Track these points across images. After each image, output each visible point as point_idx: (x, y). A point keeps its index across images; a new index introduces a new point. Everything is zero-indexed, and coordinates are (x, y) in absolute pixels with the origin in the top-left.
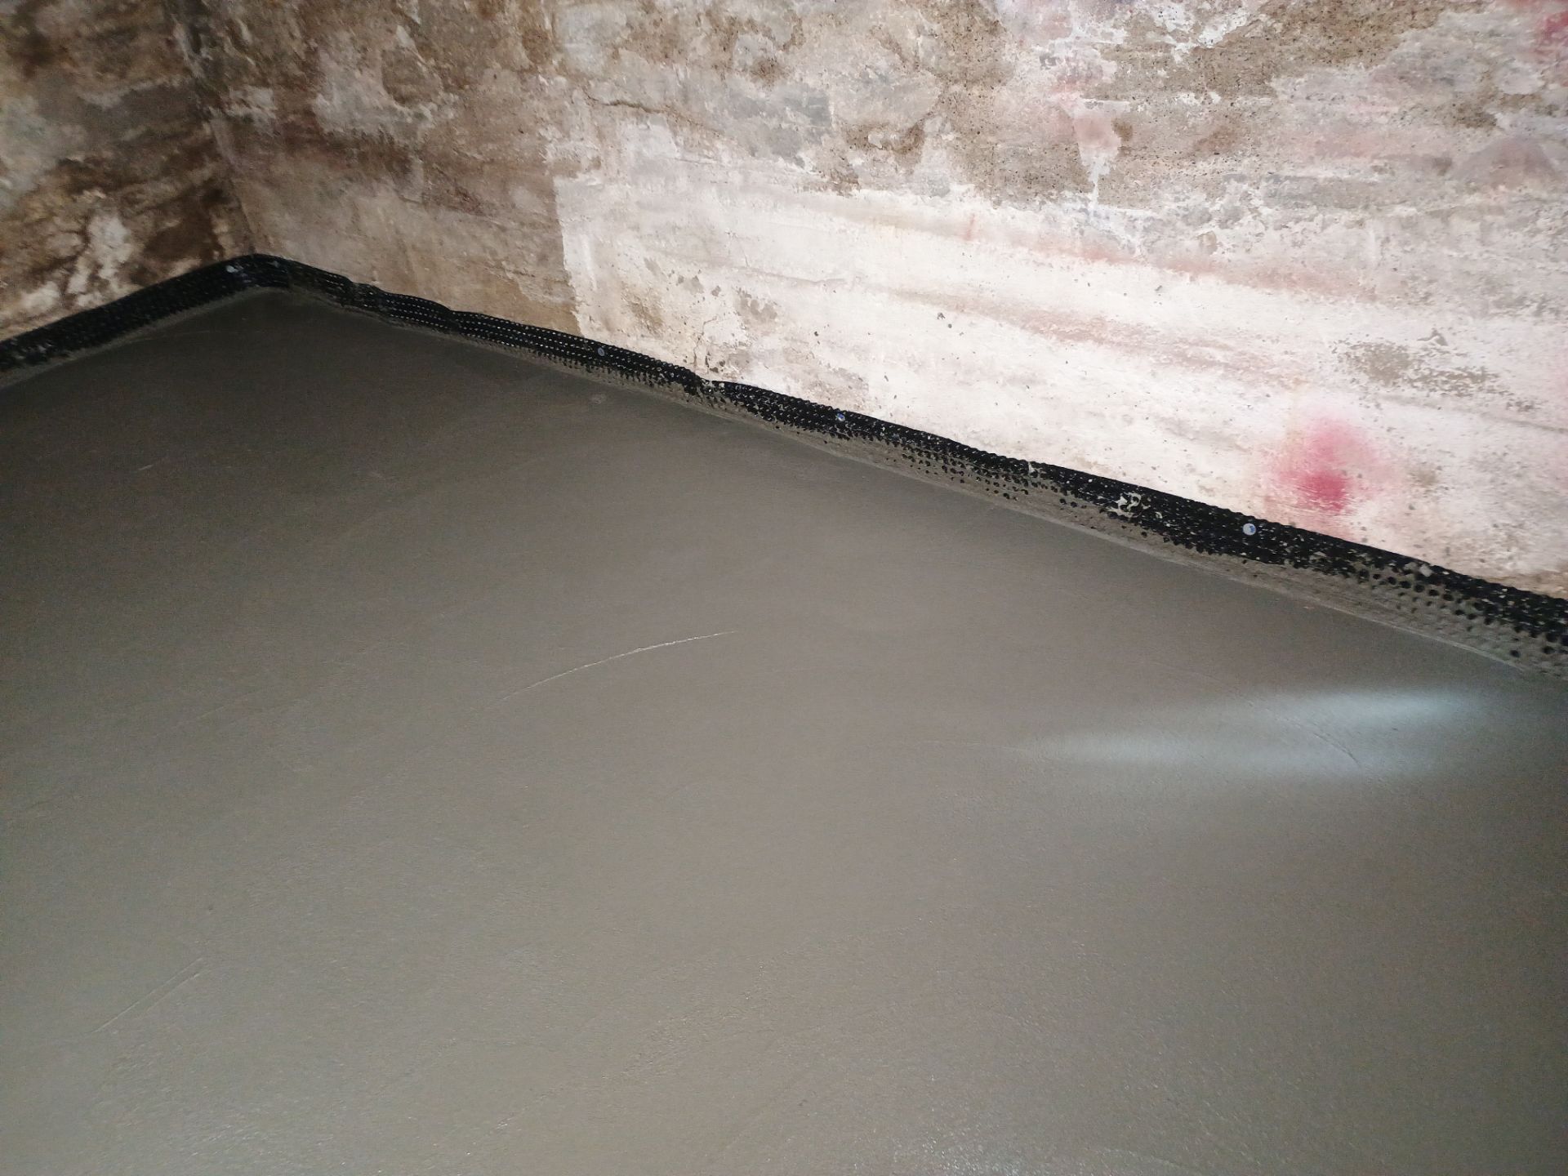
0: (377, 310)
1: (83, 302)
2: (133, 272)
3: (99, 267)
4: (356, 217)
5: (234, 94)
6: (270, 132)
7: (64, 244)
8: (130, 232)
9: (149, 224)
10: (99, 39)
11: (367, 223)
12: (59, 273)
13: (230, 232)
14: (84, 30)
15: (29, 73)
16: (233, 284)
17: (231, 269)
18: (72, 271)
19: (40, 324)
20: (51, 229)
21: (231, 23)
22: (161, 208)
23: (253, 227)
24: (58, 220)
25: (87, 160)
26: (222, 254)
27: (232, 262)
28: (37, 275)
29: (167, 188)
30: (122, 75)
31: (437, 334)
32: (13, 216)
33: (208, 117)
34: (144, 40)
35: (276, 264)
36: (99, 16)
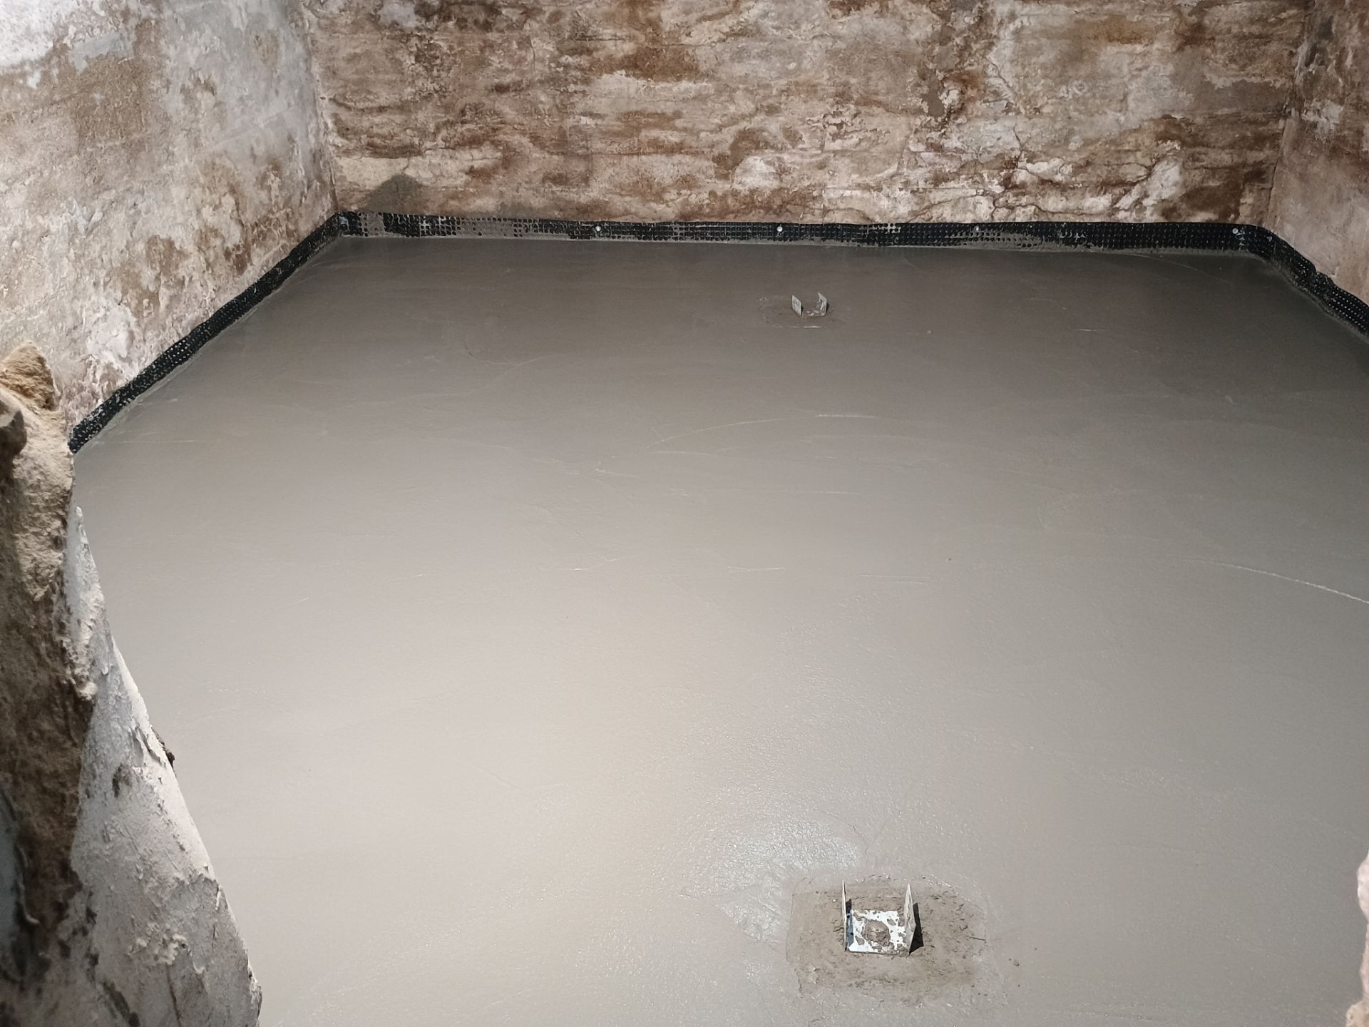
0: (1321, 297)
1: (1121, 216)
2: (1167, 208)
3: (1146, 196)
4: (1348, 223)
5: (1316, 104)
6: (1323, 140)
7: (1132, 171)
8: (1182, 180)
9: (1198, 179)
10: (1242, 38)
11: (1354, 229)
12: (1117, 191)
13: (1253, 205)
14: (1235, 29)
15: (1180, 49)
16: (1232, 243)
17: (1235, 231)
18: (1126, 192)
19: (1087, 220)
20: (1131, 159)
21: (1343, 50)
22: (1213, 171)
23: (1271, 207)
24: (1139, 154)
25: (1183, 120)
26: (1236, 218)
27: (1239, 227)
28: (1104, 186)
29: (1226, 158)
30: (1243, 68)
31: (1354, 331)
32: (1113, 142)
33: (1286, 116)
34: (1273, 47)
35: (1270, 239)
36: (1252, 22)
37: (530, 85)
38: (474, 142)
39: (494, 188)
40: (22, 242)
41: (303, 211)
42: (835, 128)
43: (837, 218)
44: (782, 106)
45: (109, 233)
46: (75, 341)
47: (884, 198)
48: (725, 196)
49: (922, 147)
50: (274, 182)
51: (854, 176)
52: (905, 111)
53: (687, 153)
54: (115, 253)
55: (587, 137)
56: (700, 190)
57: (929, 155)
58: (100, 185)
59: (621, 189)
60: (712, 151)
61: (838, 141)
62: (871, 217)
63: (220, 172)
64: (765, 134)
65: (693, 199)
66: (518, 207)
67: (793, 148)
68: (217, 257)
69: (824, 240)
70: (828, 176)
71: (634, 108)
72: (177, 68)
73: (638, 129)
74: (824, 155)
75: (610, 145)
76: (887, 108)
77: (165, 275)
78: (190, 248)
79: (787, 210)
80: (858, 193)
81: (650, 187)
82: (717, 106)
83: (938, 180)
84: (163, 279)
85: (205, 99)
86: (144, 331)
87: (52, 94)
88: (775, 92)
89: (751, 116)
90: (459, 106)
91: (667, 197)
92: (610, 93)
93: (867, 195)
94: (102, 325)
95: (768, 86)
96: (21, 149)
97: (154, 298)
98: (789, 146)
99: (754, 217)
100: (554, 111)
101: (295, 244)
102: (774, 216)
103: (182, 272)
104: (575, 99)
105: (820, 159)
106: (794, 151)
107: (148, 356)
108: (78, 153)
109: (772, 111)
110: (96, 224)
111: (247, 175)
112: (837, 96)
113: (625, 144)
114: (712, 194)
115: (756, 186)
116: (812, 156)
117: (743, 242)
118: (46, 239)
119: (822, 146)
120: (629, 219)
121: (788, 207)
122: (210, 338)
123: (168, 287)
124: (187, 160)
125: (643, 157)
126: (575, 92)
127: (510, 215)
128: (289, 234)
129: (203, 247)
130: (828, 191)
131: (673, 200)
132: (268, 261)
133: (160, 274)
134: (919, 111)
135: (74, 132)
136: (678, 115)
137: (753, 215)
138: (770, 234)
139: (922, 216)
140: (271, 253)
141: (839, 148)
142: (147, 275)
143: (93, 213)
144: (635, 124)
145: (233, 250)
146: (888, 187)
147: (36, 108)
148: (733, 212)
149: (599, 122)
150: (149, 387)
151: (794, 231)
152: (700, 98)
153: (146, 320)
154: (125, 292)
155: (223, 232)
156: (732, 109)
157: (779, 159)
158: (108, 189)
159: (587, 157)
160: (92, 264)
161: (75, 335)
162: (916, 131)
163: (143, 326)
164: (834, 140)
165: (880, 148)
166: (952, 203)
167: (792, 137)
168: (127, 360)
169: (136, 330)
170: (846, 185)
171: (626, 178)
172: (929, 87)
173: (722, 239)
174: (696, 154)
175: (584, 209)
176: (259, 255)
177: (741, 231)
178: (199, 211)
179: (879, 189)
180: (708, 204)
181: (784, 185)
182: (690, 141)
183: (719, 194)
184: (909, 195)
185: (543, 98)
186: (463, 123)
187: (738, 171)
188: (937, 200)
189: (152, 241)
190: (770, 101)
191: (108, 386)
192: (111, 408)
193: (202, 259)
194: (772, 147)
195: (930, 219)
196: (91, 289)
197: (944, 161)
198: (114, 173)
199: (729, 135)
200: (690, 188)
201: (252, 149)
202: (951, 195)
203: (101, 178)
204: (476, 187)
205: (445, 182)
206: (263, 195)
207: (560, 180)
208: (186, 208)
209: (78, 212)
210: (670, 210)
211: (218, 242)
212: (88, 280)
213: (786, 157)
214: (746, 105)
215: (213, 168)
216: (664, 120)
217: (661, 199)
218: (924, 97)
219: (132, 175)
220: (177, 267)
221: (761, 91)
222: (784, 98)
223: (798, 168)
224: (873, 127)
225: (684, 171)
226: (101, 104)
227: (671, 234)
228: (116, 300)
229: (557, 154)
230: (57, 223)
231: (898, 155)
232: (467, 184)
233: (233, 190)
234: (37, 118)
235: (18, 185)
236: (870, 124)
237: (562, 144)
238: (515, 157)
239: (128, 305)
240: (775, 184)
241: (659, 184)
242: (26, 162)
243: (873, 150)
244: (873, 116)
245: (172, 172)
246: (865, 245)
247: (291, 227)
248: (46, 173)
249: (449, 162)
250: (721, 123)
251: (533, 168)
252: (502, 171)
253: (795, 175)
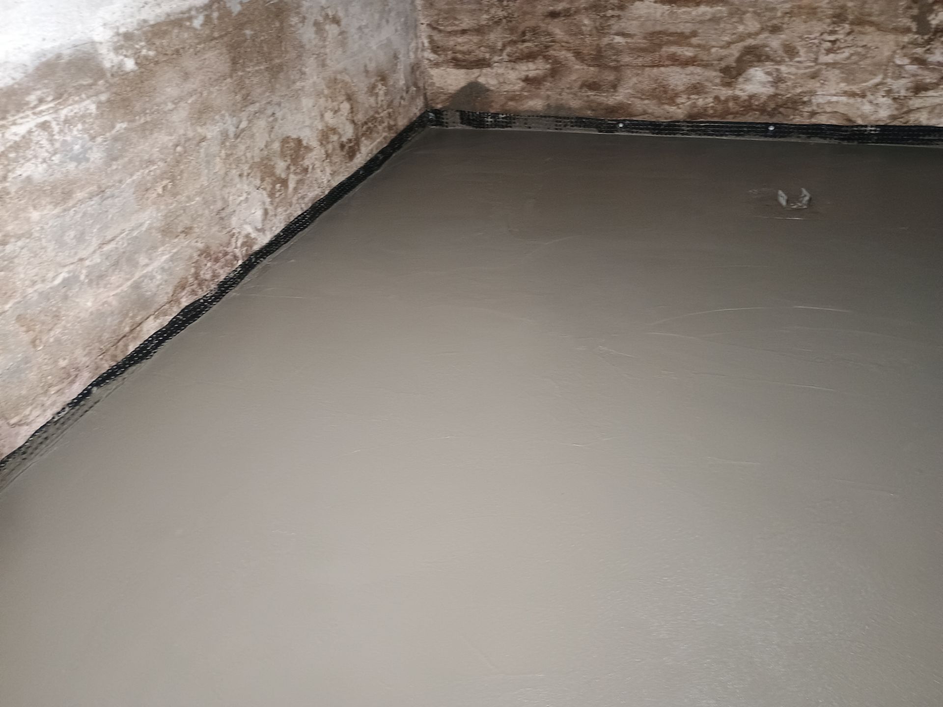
37: (577, 11)
38: (530, 57)
39: (543, 92)
40: (184, 147)
41: (401, 110)
42: (829, 45)
43: (823, 120)
44: (785, 26)
45: (252, 136)
46: (222, 219)
47: (867, 104)
48: (727, 101)
49: (906, 61)
50: (381, 89)
51: (843, 85)
52: (897, 30)
53: (698, 65)
54: (257, 151)
55: (618, 52)
56: (706, 96)
57: (913, 68)
58: (247, 100)
59: (643, 95)
60: (719, 64)
61: (831, 56)
62: (853, 119)
63: (340, 86)
64: (767, 49)
65: (701, 102)
66: (560, 107)
67: (791, 60)
68: (334, 149)
69: (809, 137)
70: (818, 85)
71: (658, 28)
72: (311, 7)
73: (660, 46)
74: (817, 67)
75: (636, 59)
76: (879, 27)
77: (294, 165)
78: (314, 143)
79: (780, 113)
80: (844, 99)
81: (665, 92)
82: (729, 26)
83: (919, 89)
84: (293, 168)
85: (332, 30)
86: (276, 208)
87: (212, 32)
88: (779, 14)
89: (757, 34)
90: (522, 28)
91: (679, 100)
92: (640, 17)
93: (852, 101)
94: (244, 205)
95: (774, 9)
96: (186, 76)
97: (284, 182)
98: (787, 59)
99: (749, 118)
100: (594, 32)
101: (393, 135)
102: (767, 117)
103: (307, 162)
104: (612, 22)
105: (813, 70)
106: (791, 63)
107: (278, 226)
108: (231, 76)
109: (775, 30)
110: (243, 130)
111: (361, 85)
112: (834, 17)
113: (648, 58)
114: (717, 98)
115: (756, 92)
116: (806, 68)
117: (738, 138)
118: (204, 144)
119: (816, 60)
120: (646, 118)
121: (781, 110)
122: (325, 210)
123: (296, 173)
124: (315, 78)
125: (662, 69)
126: (613, 16)
127: (553, 113)
128: (390, 128)
129: (324, 142)
130: (817, 97)
131: (683, 103)
132: (372, 150)
133: (290, 165)
134: (908, 30)
135: (228, 60)
136: (694, 34)
137: (750, 116)
138: (762, 132)
139: (901, 120)
140: (375, 143)
141: (831, 61)
142: (280, 166)
143: (240, 122)
144: (657, 41)
145: (347, 143)
146: (872, 95)
147: (199, 43)
148: (731, 114)
149: (629, 40)
150: (277, 249)
151: (783, 130)
152: (715, 20)
153: (277, 200)
154: (263, 180)
155: (340, 130)
156: (741, 28)
157: (777, 70)
158: (253, 103)
159: (616, 69)
160: (238, 161)
161: (223, 214)
162: (904, 47)
163: (275, 204)
164: (827, 54)
165: (868, 61)
166: (928, 110)
167: (790, 51)
168: (262, 230)
169: (270, 208)
170: (834, 92)
171: (647, 85)
172: (919, 9)
173: (722, 135)
174: (706, 66)
175: (612, 110)
176: (366, 146)
177: (738, 129)
178: (322, 116)
179: (863, 96)
180: (712, 107)
181: (778, 92)
182: (703, 56)
183: (723, 98)
184: (890, 101)
185: (586, 22)
186: (524, 41)
187: (741, 79)
188: (917, 106)
189: (285, 140)
190: (775, 22)
191: (247, 250)
192: (248, 266)
193: (323, 151)
194: (772, 60)
195: (907, 122)
196: (237, 179)
197: (926, 73)
198: (259, 91)
199: (735, 51)
200: (698, 93)
201: (365, 66)
202: (929, 102)
203: (248, 95)
204: (529, 91)
205: (507, 88)
206: (372, 100)
207: (593, 86)
208: (313, 114)
209: (229, 122)
210: (679, 111)
211: (335, 138)
212: (234, 172)
213: (783, 68)
214: (752, 25)
215: (335, 82)
216: (682, 38)
217: (674, 102)
218: (914, 18)
219: (273, 90)
220: (303, 159)
221: (768, 14)
222: (786, 19)
223: (793, 77)
224: (864, 43)
225: (695, 79)
226: (251, 38)
227: (679, 130)
228: (256, 186)
229: (593, 66)
230: (212, 131)
231: (884, 67)
232: (523, 89)
233: (349, 98)
234: (199, 52)
235: (182, 104)
236: (862, 40)
237: (598, 58)
238: (561, 69)
239: (264, 189)
240: (771, 91)
241: (673, 90)
242: (189, 86)
243: (861, 63)
244: (863, 33)
245: (303, 87)
246: (845, 143)
247: (392, 123)
248: (205, 94)
249: (511, 72)
250: (730, 40)
251: (574, 77)
252: (550, 79)
253: (789, 83)
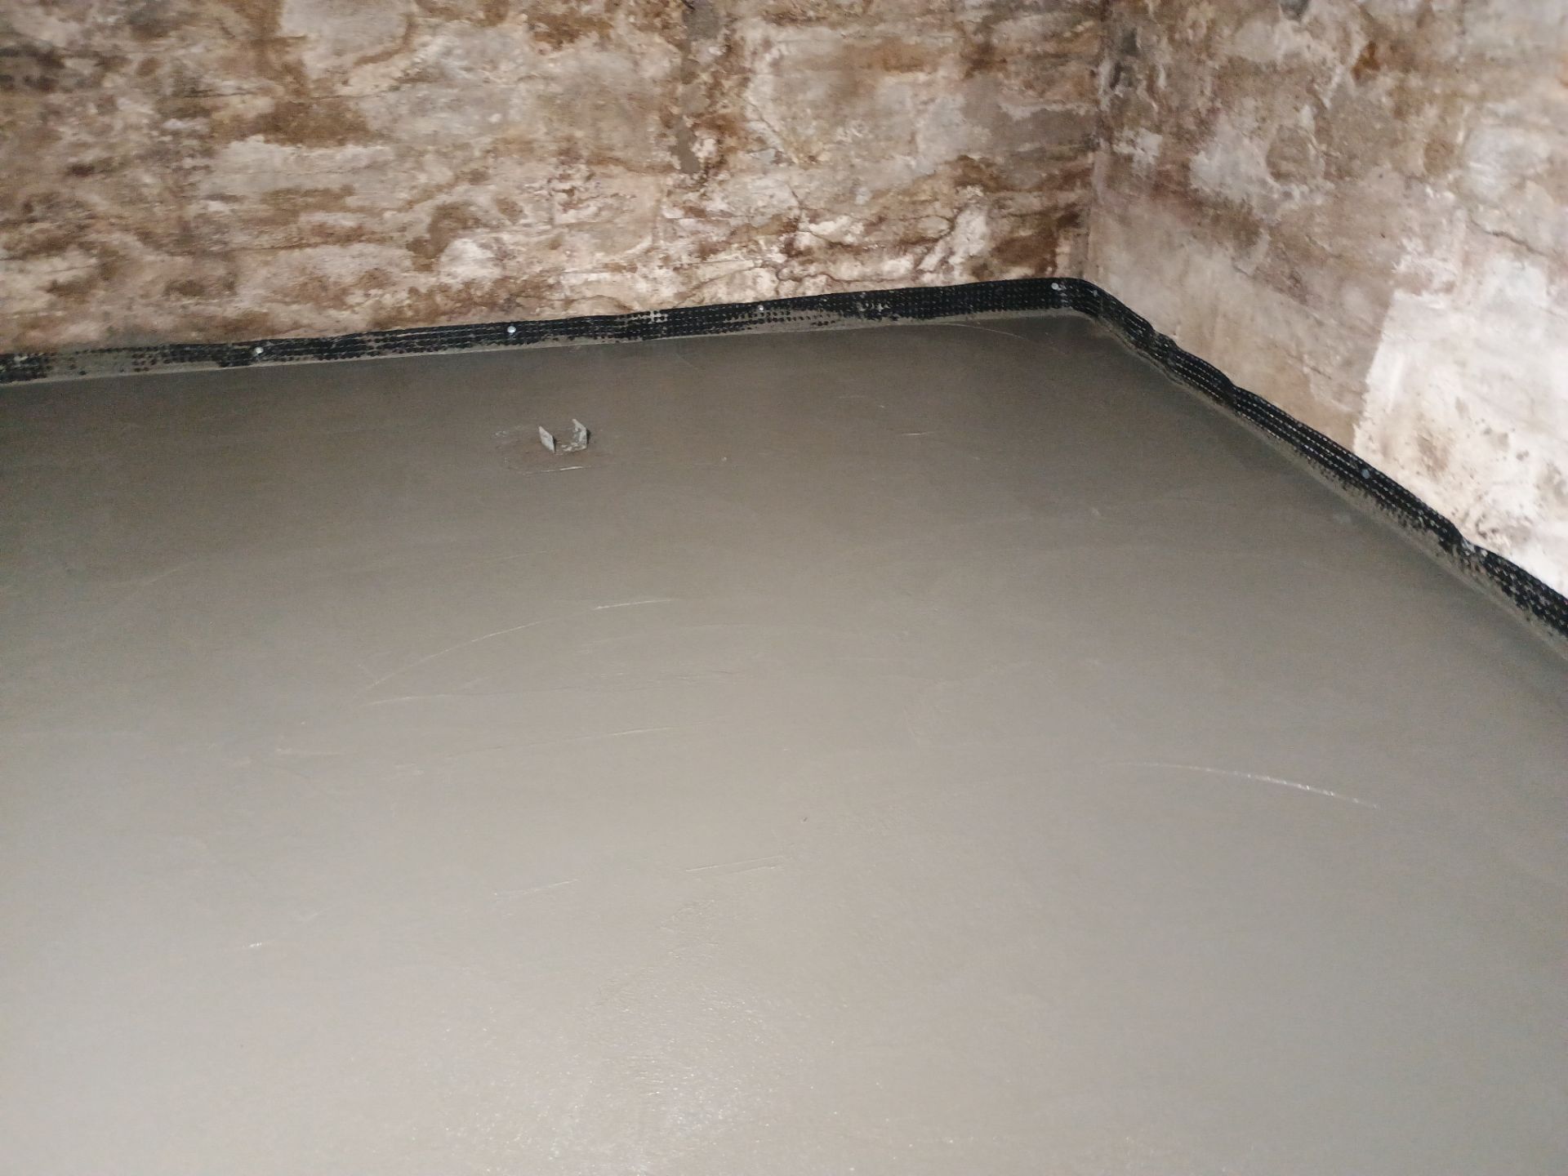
0: (1164, 362)
1: (929, 280)
2: (978, 267)
3: (952, 253)
4: (1184, 274)
5: (1128, 133)
6: (1143, 175)
7: (932, 226)
8: (990, 232)
9: (1007, 228)
10: (1037, 58)
11: (1192, 281)
12: (919, 249)
13: (1070, 254)
14: (1028, 48)
15: (969, 75)
16: (1053, 300)
17: (1055, 287)
18: (929, 250)
19: (888, 287)
20: (930, 211)
21: (1153, 69)
22: (1022, 217)
23: (1090, 255)
24: (937, 205)
25: (983, 160)
26: (1053, 272)
27: (1059, 281)
28: (904, 245)
29: (1034, 202)
30: (1042, 94)
31: (1208, 402)
32: (905, 192)
33: (1094, 148)
34: (1073, 67)
35: (1095, 293)
36: (1046, 38)
37: (125, 163)
38: (53, 247)
39: (93, 308)
42: (564, 196)
43: (584, 310)
44: (491, 171)
47: (641, 280)
48: (430, 294)
49: (678, 213)
51: (599, 255)
52: (652, 169)
53: (369, 241)
55: (221, 228)
56: (393, 288)
57: (689, 222)
59: (288, 296)
60: (403, 236)
61: (572, 212)
62: (627, 305)
64: (473, 209)
65: (388, 300)
66: (136, 331)
67: (514, 224)
69: (571, 338)
70: (564, 258)
71: (283, 184)
73: (295, 213)
74: (556, 232)
75: (258, 237)
76: (629, 167)
79: (519, 305)
80: (606, 276)
81: (325, 288)
82: (402, 176)
83: (705, 252)
88: (477, 153)
89: (451, 186)
90: (21, 198)
91: (352, 300)
92: (246, 167)
93: (618, 277)
95: (465, 146)
98: (508, 223)
99: (474, 318)
100: (167, 195)
102: (501, 314)
104: (196, 177)
105: (551, 236)
106: (515, 228)
109: (478, 178)
112: (561, 154)
113: (279, 235)
114: (413, 291)
115: (472, 277)
116: (540, 233)
117: (465, 351)
119: (551, 221)
120: (301, 334)
121: (519, 300)
125: (309, 250)
126: (195, 168)
127: (123, 343)
130: (567, 276)
131: (359, 304)
134: (668, 169)
136: (348, 191)
137: (474, 315)
138: (500, 337)
139: (692, 298)
141: (573, 221)
144: (286, 206)
146: (645, 266)
148: (444, 313)
149: (236, 206)
151: (530, 331)
152: (375, 166)
156: (422, 179)
157: (497, 240)
159: (227, 256)
162: (669, 193)
164: (565, 211)
165: (626, 217)
166: (726, 280)
167: (510, 210)
170: (589, 267)
171: (288, 279)
172: (677, 136)
173: (436, 349)
174: (382, 241)
175: (234, 326)
177: (461, 336)
179: (633, 269)
180: (410, 306)
181: (508, 273)
182: (371, 224)
183: (423, 290)
184: (671, 273)
185: (147, 179)
186: (33, 221)
187: (444, 259)
188: (708, 276)
190: (474, 166)
194: (486, 226)
195: (702, 301)
197: (709, 228)
199: (423, 214)
200: (380, 286)
202: (724, 269)
204: (65, 309)
205: (18, 307)
207: (191, 288)
210: (356, 317)
213: (506, 237)
214: (440, 173)
216: (331, 199)
217: (344, 303)
218: (673, 150)
221: (459, 153)
222: (490, 161)
223: (523, 249)
224: (614, 191)
225: (370, 264)
227: (364, 348)
229: (182, 254)
231: (650, 224)
232: (52, 306)
236: (610, 187)
237: (186, 239)
238: (118, 264)
240: (496, 272)
241: (335, 283)
243: (617, 220)
244: (610, 177)
246: (625, 341)
249: (19, 277)
250: (409, 198)
251: (148, 276)
252: (102, 284)
253: (520, 259)
